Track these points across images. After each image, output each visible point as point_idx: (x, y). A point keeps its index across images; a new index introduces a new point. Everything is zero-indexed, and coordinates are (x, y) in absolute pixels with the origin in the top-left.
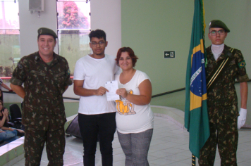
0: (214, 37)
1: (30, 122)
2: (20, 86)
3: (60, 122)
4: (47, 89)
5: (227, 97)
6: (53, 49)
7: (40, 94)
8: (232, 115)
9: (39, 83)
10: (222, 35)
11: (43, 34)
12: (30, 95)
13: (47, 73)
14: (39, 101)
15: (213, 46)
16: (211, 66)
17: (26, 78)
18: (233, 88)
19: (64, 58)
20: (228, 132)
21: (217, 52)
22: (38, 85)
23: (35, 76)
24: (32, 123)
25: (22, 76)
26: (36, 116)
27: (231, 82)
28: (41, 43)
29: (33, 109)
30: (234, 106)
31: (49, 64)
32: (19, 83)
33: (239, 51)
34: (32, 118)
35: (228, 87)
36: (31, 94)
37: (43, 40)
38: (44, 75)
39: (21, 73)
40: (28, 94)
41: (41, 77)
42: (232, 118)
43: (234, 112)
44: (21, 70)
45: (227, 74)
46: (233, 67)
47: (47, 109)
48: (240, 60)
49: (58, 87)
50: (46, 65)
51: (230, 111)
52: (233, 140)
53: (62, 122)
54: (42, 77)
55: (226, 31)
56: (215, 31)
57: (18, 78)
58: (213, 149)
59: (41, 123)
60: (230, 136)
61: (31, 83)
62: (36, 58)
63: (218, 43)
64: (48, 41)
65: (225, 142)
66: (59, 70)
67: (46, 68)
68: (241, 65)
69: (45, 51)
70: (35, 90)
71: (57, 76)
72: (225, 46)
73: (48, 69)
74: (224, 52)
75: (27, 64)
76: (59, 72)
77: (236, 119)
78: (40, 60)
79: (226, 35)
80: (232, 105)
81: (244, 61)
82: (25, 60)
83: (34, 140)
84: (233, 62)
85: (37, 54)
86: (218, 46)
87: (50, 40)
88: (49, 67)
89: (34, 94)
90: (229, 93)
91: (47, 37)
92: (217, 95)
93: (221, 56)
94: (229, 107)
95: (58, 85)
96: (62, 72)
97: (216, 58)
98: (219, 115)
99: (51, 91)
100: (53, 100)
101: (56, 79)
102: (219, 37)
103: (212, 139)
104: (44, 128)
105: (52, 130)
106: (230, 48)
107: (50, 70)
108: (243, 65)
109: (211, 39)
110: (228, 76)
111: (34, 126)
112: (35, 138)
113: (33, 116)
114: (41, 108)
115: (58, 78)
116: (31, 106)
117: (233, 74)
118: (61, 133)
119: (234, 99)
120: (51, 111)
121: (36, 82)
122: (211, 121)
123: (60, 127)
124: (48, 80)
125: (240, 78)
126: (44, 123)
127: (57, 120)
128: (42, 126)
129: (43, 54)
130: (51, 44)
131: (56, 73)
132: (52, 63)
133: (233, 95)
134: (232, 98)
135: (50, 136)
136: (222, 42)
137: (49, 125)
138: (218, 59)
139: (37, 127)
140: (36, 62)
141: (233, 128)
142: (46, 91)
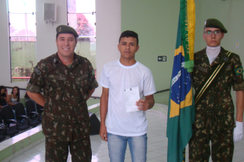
0: (209, 38)
1: (52, 133)
2: (39, 93)
3: (84, 131)
4: (68, 94)
5: (222, 106)
6: (74, 49)
7: (60, 100)
8: (226, 126)
9: (59, 89)
10: (218, 36)
11: (62, 32)
12: (50, 103)
13: (68, 77)
14: (60, 109)
15: (208, 48)
16: (206, 70)
17: (45, 84)
18: (229, 95)
19: (86, 59)
20: (223, 144)
21: (212, 54)
22: (58, 91)
23: (55, 81)
24: (54, 134)
25: (41, 82)
26: (58, 126)
27: (226, 89)
28: (61, 43)
29: (54, 118)
30: (229, 117)
31: (69, 67)
32: (37, 90)
33: (238, 56)
34: (54, 128)
35: (222, 94)
36: (50, 100)
37: (63, 39)
38: (65, 79)
39: (39, 79)
40: (48, 101)
41: (61, 82)
42: (225, 129)
43: (229, 123)
44: (39, 76)
45: (221, 81)
46: (228, 73)
47: (69, 117)
48: (236, 66)
49: (80, 92)
50: (66, 67)
51: (224, 122)
52: (228, 153)
53: (86, 130)
55: (223, 31)
56: (210, 31)
57: (36, 84)
59: (63, 133)
60: (224, 149)
61: (51, 89)
62: (55, 61)
63: (213, 44)
64: (68, 40)
65: (218, 155)
66: (81, 72)
67: (66, 71)
68: (238, 72)
69: (65, 52)
70: (55, 96)
71: (79, 79)
72: (222, 49)
73: (68, 73)
74: (220, 55)
76: (81, 75)
77: (232, 131)
78: (59, 62)
79: (223, 36)
80: (227, 114)
81: (242, 68)
82: (43, 65)
83: (56, 153)
85: (56, 56)
86: (213, 48)
87: (70, 40)
88: (70, 70)
89: (54, 101)
90: (224, 102)
91: (66, 36)
92: (210, 103)
93: (216, 60)
95: (81, 90)
96: (84, 74)
97: (211, 61)
98: (212, 126)
99: (73, 97)
100: (76, 107)
101: (78, 83)
102: (215, 38)
103: (204, 151)
104: (68, 139)
105: (75, 141)
106: (227, 52)
107: (71, 74)
108: (240, 71)
109: (206, 40)
110: (222, 83)
111: (54, 137)
112: (57, 150)
113: (55, 126)
114: (63, 116)
115: (80, 81)
116: (52, 115)
117: (228, 80)
118: (85, 144)
119: (230, 108)
120: (73, 119)
121: (56, 88)
122: (204, 132)
123: (85, 137)
124: (69, 85)
125: (236, 86)
126: (66, 133)
127: (81, 129)
128: (64, 137)
129: (63, 56)
130: (71, 43)
131: (78, 77)
132: (73, 64)
133: (228, 104)
134: (227, 107)
135: (74, 147)
136: (218, 44)
137: (73, 136)
138: (213, 63)
139: (60, 138)
140: (55, 65)
141: (228, 140)
142: (68, 97)
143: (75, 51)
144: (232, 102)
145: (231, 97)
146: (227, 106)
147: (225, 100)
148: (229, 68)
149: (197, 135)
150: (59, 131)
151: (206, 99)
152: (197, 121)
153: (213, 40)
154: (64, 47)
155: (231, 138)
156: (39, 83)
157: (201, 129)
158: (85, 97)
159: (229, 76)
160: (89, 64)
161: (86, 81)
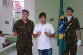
0: (68, 13)
2: (16, 32)
4: (25, 33)
5: (73, 35)
6: (28, 17)
7: (22, 35)
8: (74, 42)
9: (22, 31)
10: (71, 13)
12: (19, 35)
13: (25, 27)
14: (22, 37)
15: (68, 16)
16: (67, 24)
18: (75, 32)
19: (32, 21)
20: (73, 47)
21: (69, 19)
23: (20, 28)
24: (19, 46)
27: (74, 30)
29: (20, 40)
30: (75, 39)
33: (77, 19)
37: (24, 14)
38: (24, 27)
39: (16, 27)
41: (22, 28)
44: (16, 26)
45: (72, 27)
46: (75, 24)
47: (25, 40)
48: (77, 22)
50: (25, 24)
51: (74, 40)
52: (75, 50)
53: (31, 46)
54: (23, 28)
58: (68, 53)
59: (22, 46)
61: (19, 31)
62: (21, 21)
63: (69, 15)
64: (26, 14)
65: (72, 51)
66: (30, 26)
67: (24, 25)
68: (78, 24)
70: (20, 33)
71: (29, 28)
72: (72, 17)
73: (25, 25)
74: (72, 19)
75: (17, 23)
76: (30, 27)
79: (73, 13)
80: (74, 38)
81: (79, 22)
86: (69, 17)
88: (26, 25)
90: (73, 34)
91: (25, 13)
92: (69, 34)
93: (70, 20)
94: (73, 39)
95: (29, 32)
96: (31, 26)
97: (69, 21)
99: (26, 34)
100: (27, 37)
103: (67, 50)
104: (24, 48)
105: (26, 49)
107: (26, 26)
108: (78, 23)
109: (67, 14)
110: (73, 27)
111: (20, 47)
112: (21, 52)
113: (20, 43)
114: (23, 40)
115: (29, 29)
116: (19, 39)
117: (75, 26)
118: (30, 50)
119: (75, 36)
120: (26, 41)
123: (30, 48)
124: (25, 30)
125: (77, 28)
126: (23, 46)
127: (29, 45)
128: (23, 47)
129: (24, 20)
130: (27, 16)
131: (28, 27)
132: (27, 23)
133: (75, 34)
134: (74, 35)
135: (26, 51)
137: (26, 47)
138: (70, 21)
139: (21, 48)
140: (21, 23)
141: (75, 46)
142: (24, 34)
143: (28, 18)
147: (74, 33)
148: (75, 23)
150: (21, 45)
153: (70, 14)
154: (24, 17)
156: (16, 29)
158: (31, 34)
159: (75, 25)
161: (31, 29)
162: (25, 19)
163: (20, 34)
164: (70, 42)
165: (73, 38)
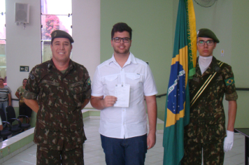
0: (202, 48)
1: (43, 140)
3: (76, 140)
4: (61, 100)
5: (213, 115)
7: (53, 106)
8: (218, 136)
9: (52, 94)
10: (210, 45)
12: (43, 110)
13: (62, 83)
14: (52, 116)
15: (201, 57)
16: (197, 80)
17: (39, 89)
19: (83, 66)
20: (212, 153)
22: (51, 97)
23: (47, 86)
24: (45, 142)
25: (36, 88)
26: (49, 133)
27: (218, 99)
28: (56, 47)
29: (46, 125)
30: (221, 126)
31: (63, 72)
32: (33, 96)
34: (45, 136)
35: (213, 103)
36: (43, 107)
37: (58, 44)
38: (58, 84)
39: (34, 84)
40: (41, 108)
41: (53, 88)
42: (217, 138)
43: (220, 132)
44: (33, 81)
45: (212, 91)
47: (61, 125)
48: (227, 76)
49: (74, 99)
50: (60, 73)
51: (215, 131)
52: (218, 161)
53: (79, 140)
54: (55, 87)
55: (215, 41)
56: (202, 41)
57: (31, 91)
59: (54, 141)
60: (214, 157)
61: (44, 95)
63: (205, 54)
64: (63, 44)
66: (76, 79)
67: (60, 77)
69: (61, 56)
70: (48, 103)
71: (73, 85)
72: (214, 59)
73: (62, 78)
75: (38, 73)
76: (75, 81)
77: (223, 140)
78: (53, 67)
79: (215, 46)
80: (218, 124)
82: (37, 70)
83: (47, 162)
84: (220, 78)
85: (51, 61)
86: (205, 58)
87: (65, 44)
88: (64, 76)
89: (46, 107)
90: (215, 111)
91: (62, 40)
92: (201, 112)
93: (208, 70)
94: (215, 127)
95: (75, 97)
96: (79, 81)
97: (202, 72)
98: (204, 135)
99: (65, 103)
100: (68, 114)
101: (72, 89)
102: (207, 47)
104: (59, 148)
105: (67, 150)
106: (219, 62)
107: (65, 79)
111: (46, 145)
112: (48, 159)
113: (46, 134)
114: (54, 123)
115: (74, 87)
116: (44, 122)
117: (220, 90)
118: (78, 155)
119: (221, 118)
120: (65, 127)
121: (49, 93)
122: (196, 140)
123: (77, 146)
124: (62, 91)
126: (57, 142)
127: (73, 138)
128: (55, 146)
129: (58, 60)
130: (67, 48)
131: (72, 83)
132: (67, 70)
133: (220, 113)
135: (66, 157)
136: (210, 54)
137: (64, 144)
138: (205, 73)
139: (50, 146)
140: (49, 71)
141: (218, 149)
142: (60, 104)
144: (223, 111)
145: (222, 106)
146: (218, 115)
147: (216, 110)
149: (189, 143)
150: (50, 139)
151: (198, 109)
152: (189, 130)
153: (206, 49)
154: (59, 51)
155: (222, 146)
156: (34, 89)
157: (193, 138)
158: (79, 105)
159: (221, 86)
160: (85, 71)
161: (81, 88)
162: (61, 58)
163: (46, 104)
164: (205, 137)
165: (213, 125)
